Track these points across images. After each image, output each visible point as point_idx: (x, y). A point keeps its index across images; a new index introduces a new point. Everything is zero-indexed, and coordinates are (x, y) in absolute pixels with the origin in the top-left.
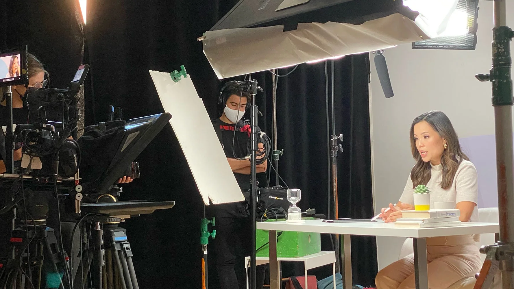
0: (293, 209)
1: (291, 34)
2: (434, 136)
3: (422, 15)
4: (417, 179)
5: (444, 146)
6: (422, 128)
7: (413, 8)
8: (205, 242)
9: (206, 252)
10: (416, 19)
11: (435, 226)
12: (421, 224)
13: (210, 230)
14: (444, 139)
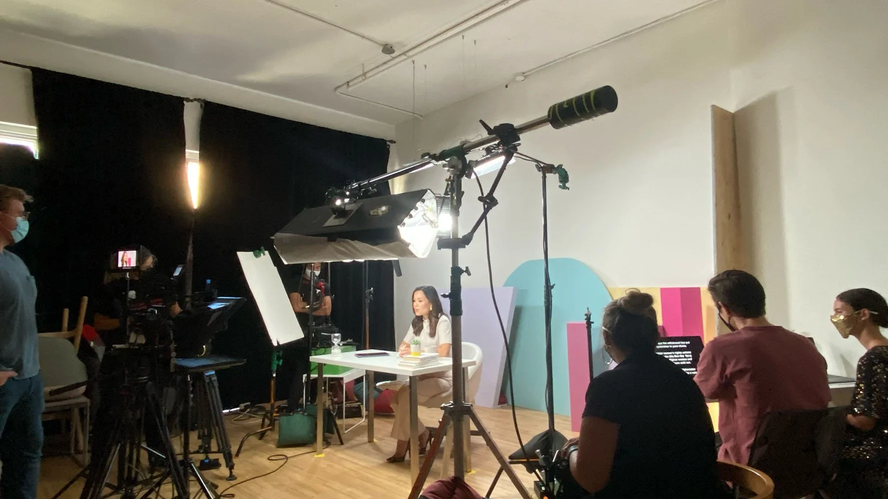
0: (335, 347)
1: (332, 243)
2: (425, 301)
4: (416, 328)
5: (430, 309)
6: (420, 295)
8: (275, 367)
9: (274, 375)
11: (423, 366)
12: (414, 366)
13: (278, 359)
14: (431, 304)
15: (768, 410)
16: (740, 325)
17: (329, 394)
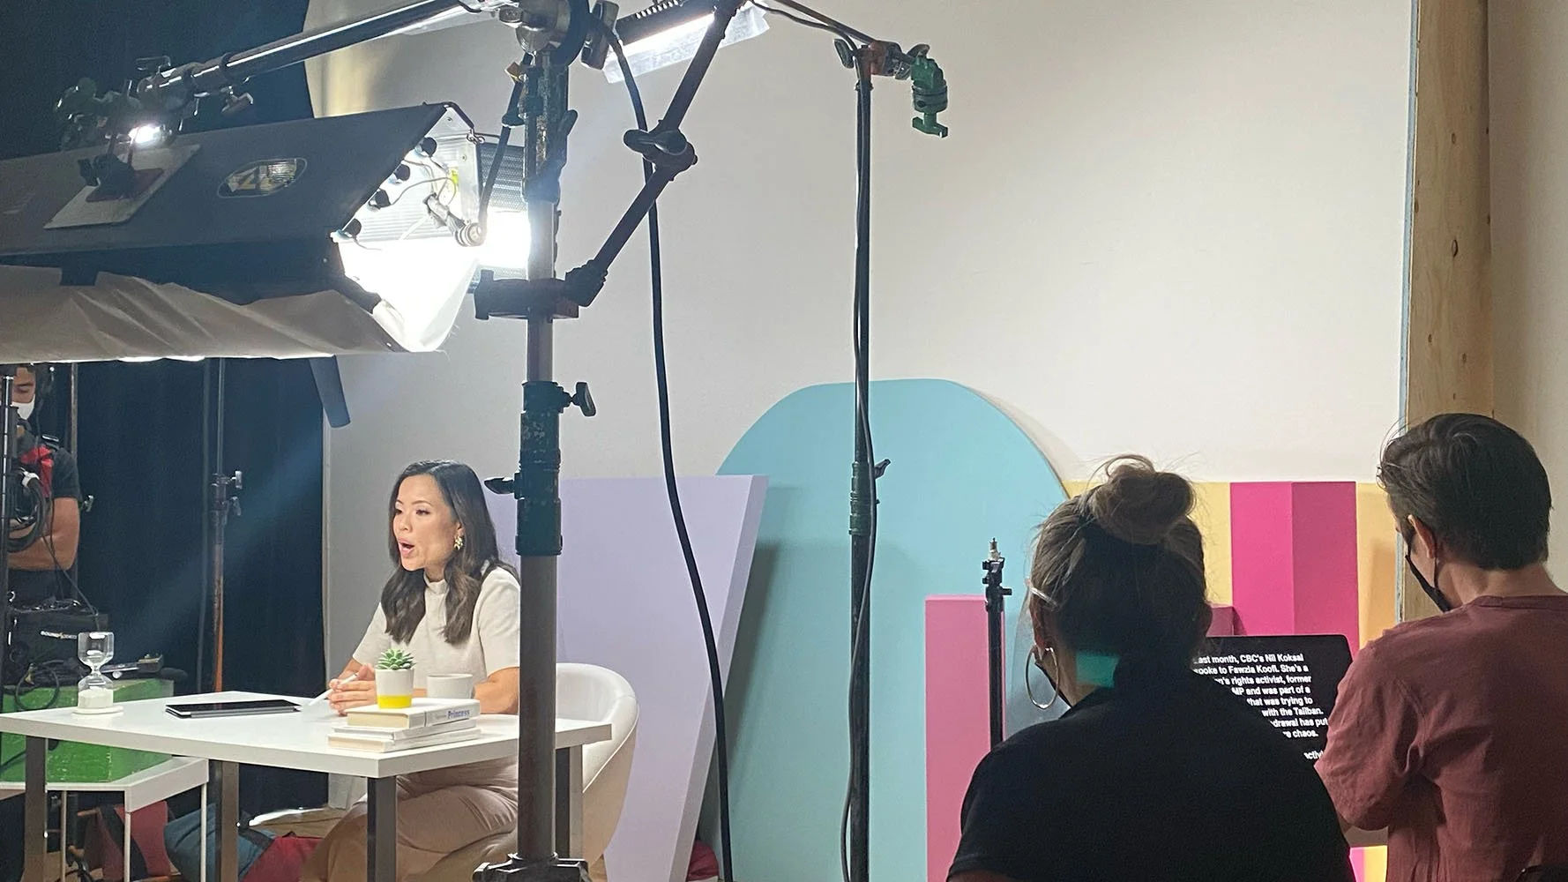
0: (91, 681)
1: (81, 294)
2: (441, 514)
3: (389, 305)
4: (396, 614)
5: (455, 543)
6: (419, 491)
7: (368, 286)
10: (375, 310)
11: (421, 744)
12: (387, 744)
14: (459, 525)
15: (1535, 860)
16: (1466, 588)
17: (70, 855)
